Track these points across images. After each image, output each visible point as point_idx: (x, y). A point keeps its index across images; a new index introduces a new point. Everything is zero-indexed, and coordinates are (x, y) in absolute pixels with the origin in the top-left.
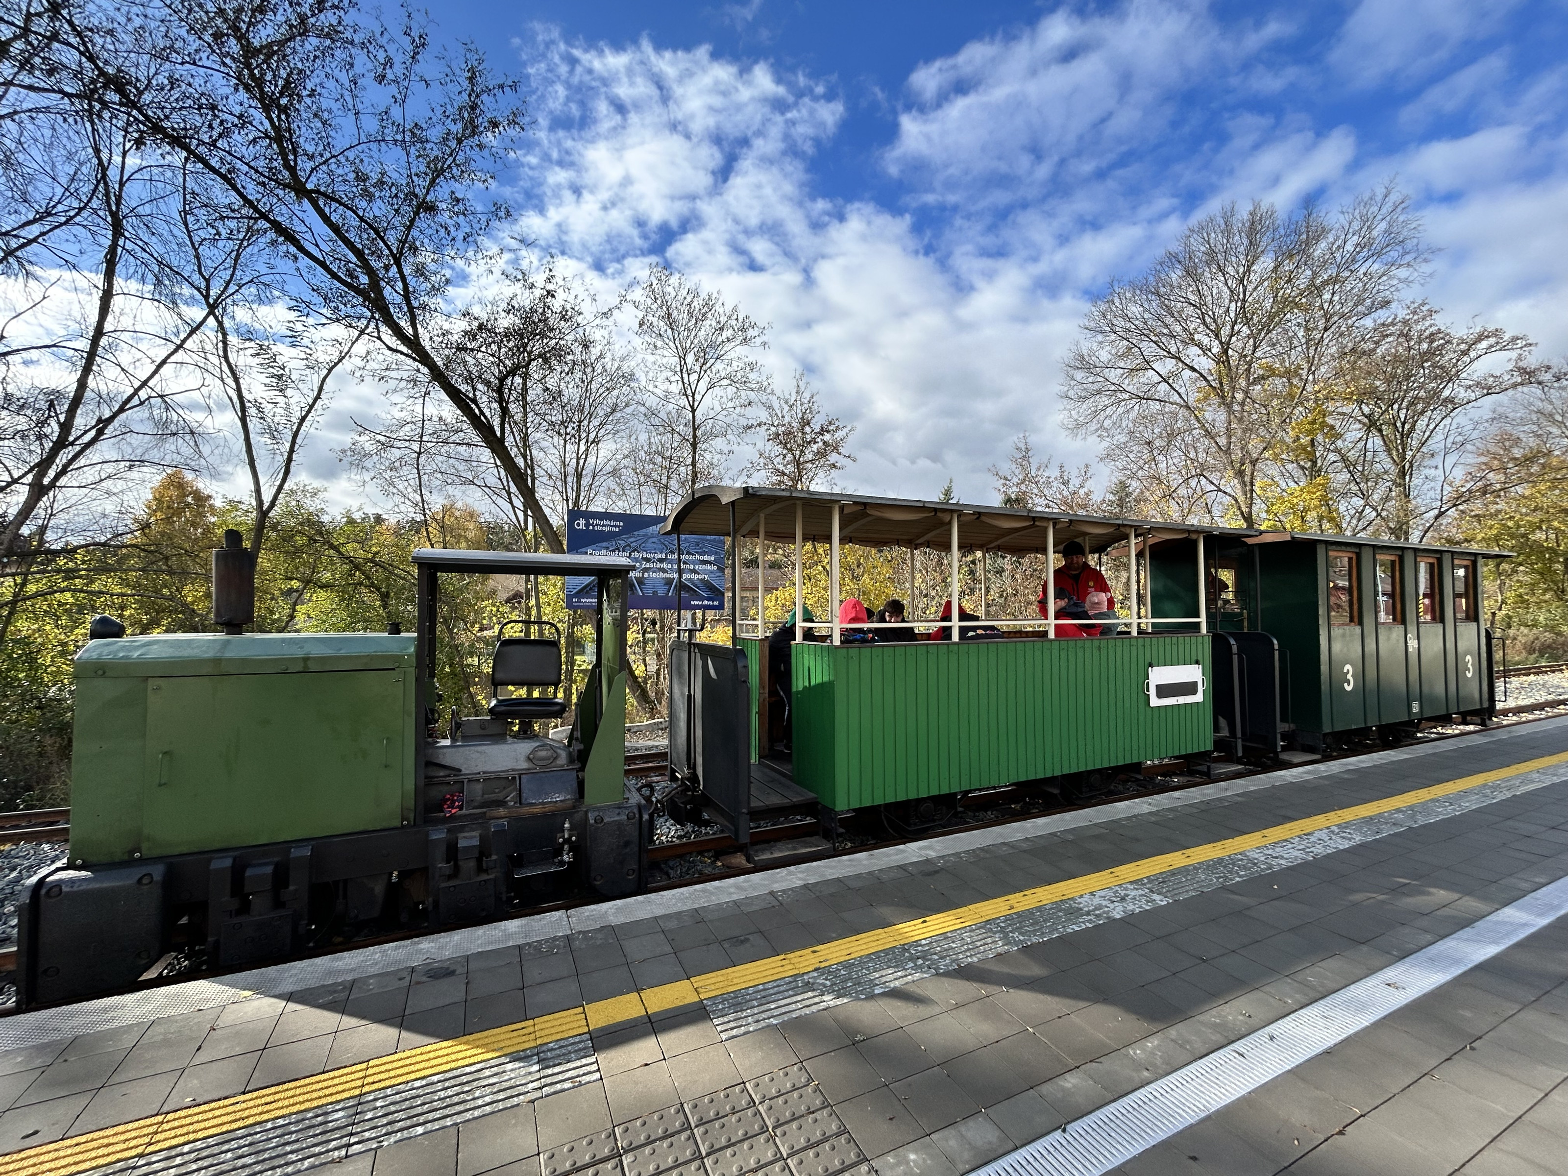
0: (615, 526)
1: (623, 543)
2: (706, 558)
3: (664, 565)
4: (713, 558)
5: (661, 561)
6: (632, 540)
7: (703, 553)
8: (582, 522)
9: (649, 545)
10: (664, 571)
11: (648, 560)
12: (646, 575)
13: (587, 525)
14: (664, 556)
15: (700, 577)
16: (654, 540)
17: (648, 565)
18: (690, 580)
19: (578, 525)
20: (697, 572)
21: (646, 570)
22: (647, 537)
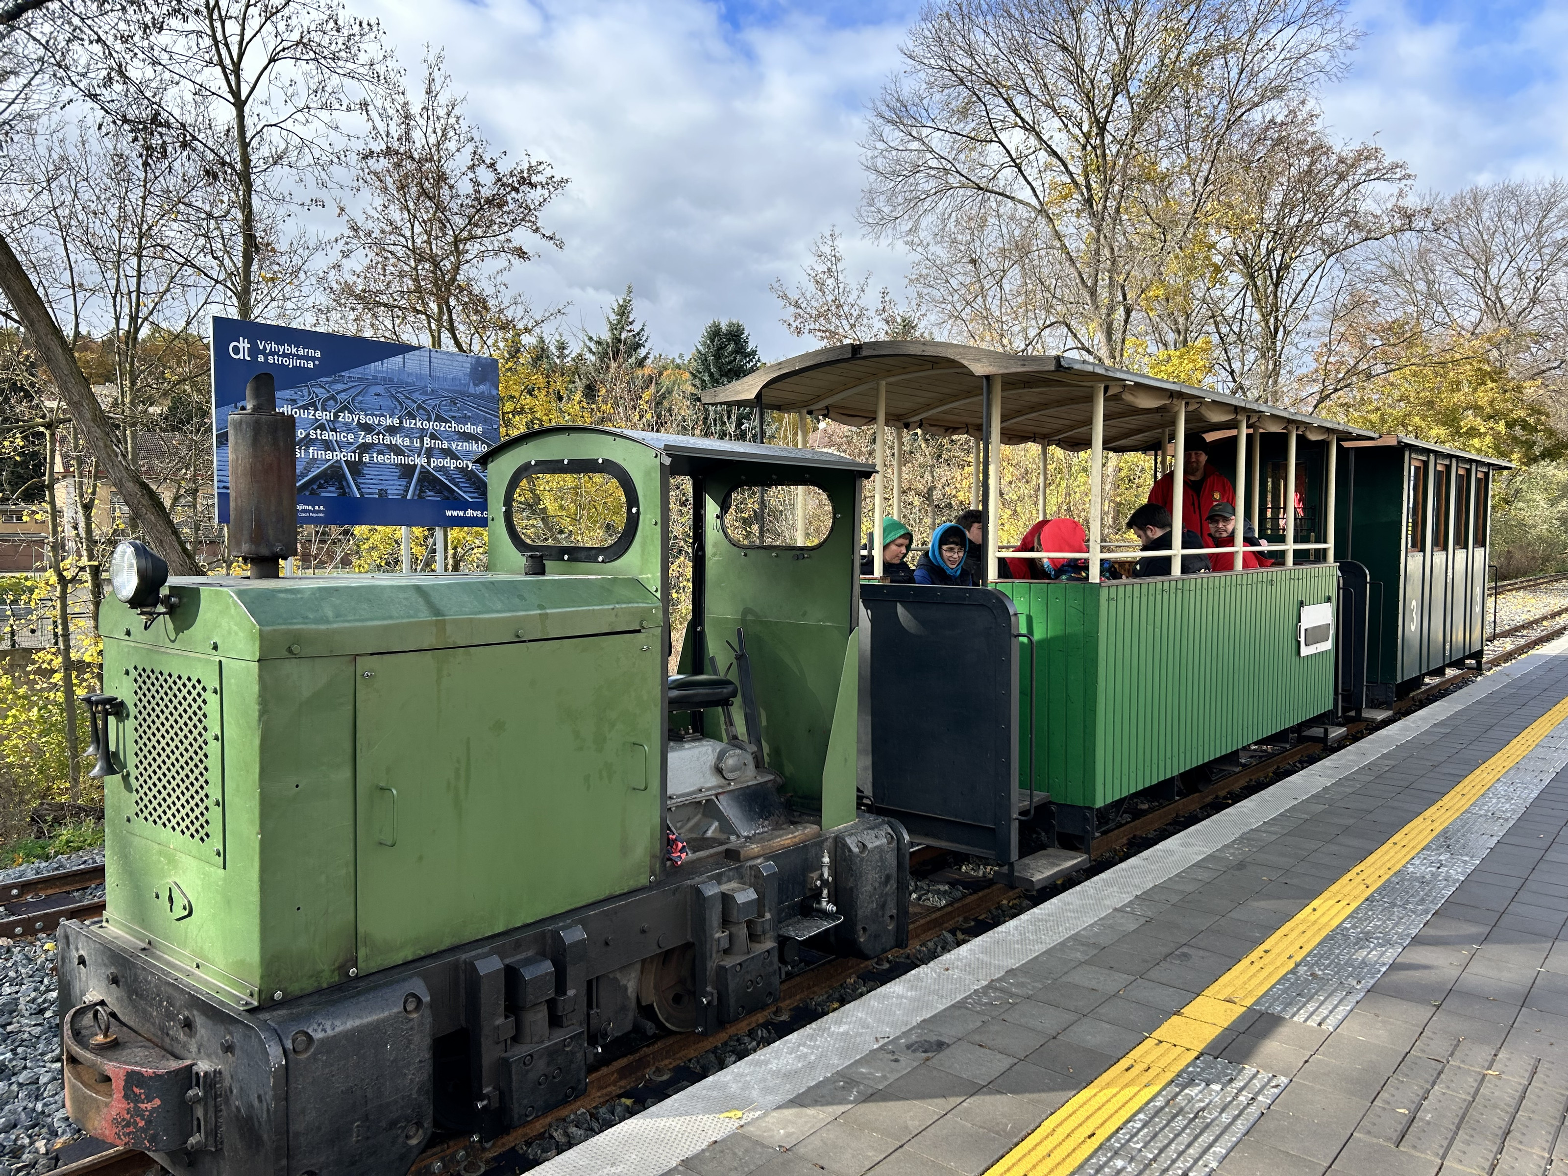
0: (307, 358)
1: (322, 394)
2: (469, 428)
3: (398, 440)
4: (480, 429)
5: (392, 430)
6: (339, 387)
7: (464, 420)
8: (244, 345)
9: (370, 399)
10: (397, 451)
11: (367, 428)
12: (366, 458)
13: (254, 351)
14: (396, 422)
15: (461, 464)
16: (379, 389)
17: (369, 439)
18: (442, 469)
19: (236, 350)
20: (454, 456)
21: (365, 448)
22: (367, 383)
